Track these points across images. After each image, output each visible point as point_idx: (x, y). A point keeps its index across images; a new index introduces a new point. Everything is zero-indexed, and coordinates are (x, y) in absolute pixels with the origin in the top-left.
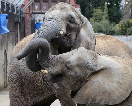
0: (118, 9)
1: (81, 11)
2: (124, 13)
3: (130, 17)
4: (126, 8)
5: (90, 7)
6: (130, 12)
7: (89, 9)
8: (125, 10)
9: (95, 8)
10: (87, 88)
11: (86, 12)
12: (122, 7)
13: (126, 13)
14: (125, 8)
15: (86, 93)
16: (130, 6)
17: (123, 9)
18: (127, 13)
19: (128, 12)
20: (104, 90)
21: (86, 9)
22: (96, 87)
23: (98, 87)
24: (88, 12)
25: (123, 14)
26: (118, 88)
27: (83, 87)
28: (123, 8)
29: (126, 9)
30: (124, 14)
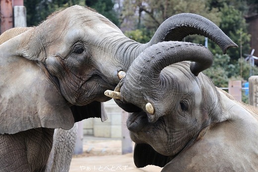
0: (109, 8)
1: (26, 12)
2: (123, 17)
3: (135, 26)
4: (127, 5)
5: (48, 3)
6: (135, 14)
7: (44, 7)
8: (124, 10)
9: (59, 6)
10: (195, 154)
11: (38, 15)
12: (119, 4)
13: (127, 17)
14: (124, 6)
15: (191, 165)
16: (136, 2)
17: (120, 7)
18: (130, 17)
19: (132, 15)
20: (227, 166)
21: (38, 8)
22: (213, 156)
23: (216, 156)
24: (42, 13)
25: (121, 19)
26: (252, 166)
27: (188, 152)
28: (121, 5)
29: (126, 8)
30: (123, 20)
